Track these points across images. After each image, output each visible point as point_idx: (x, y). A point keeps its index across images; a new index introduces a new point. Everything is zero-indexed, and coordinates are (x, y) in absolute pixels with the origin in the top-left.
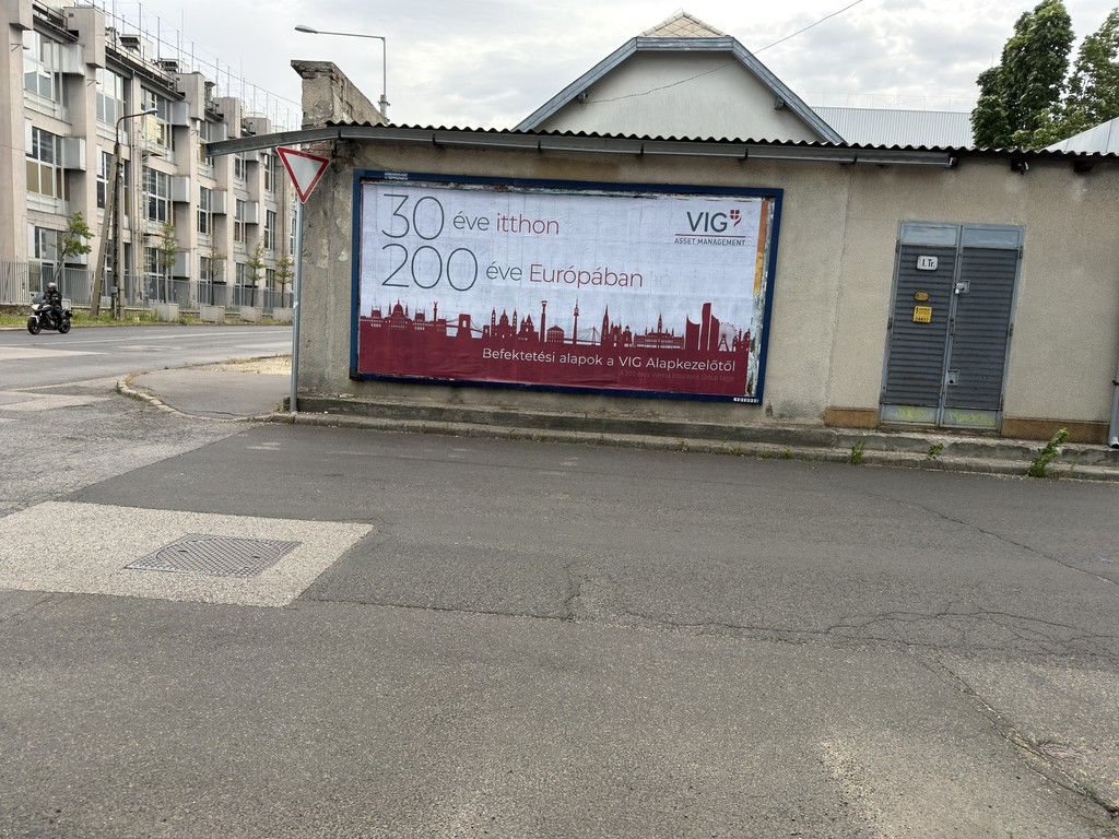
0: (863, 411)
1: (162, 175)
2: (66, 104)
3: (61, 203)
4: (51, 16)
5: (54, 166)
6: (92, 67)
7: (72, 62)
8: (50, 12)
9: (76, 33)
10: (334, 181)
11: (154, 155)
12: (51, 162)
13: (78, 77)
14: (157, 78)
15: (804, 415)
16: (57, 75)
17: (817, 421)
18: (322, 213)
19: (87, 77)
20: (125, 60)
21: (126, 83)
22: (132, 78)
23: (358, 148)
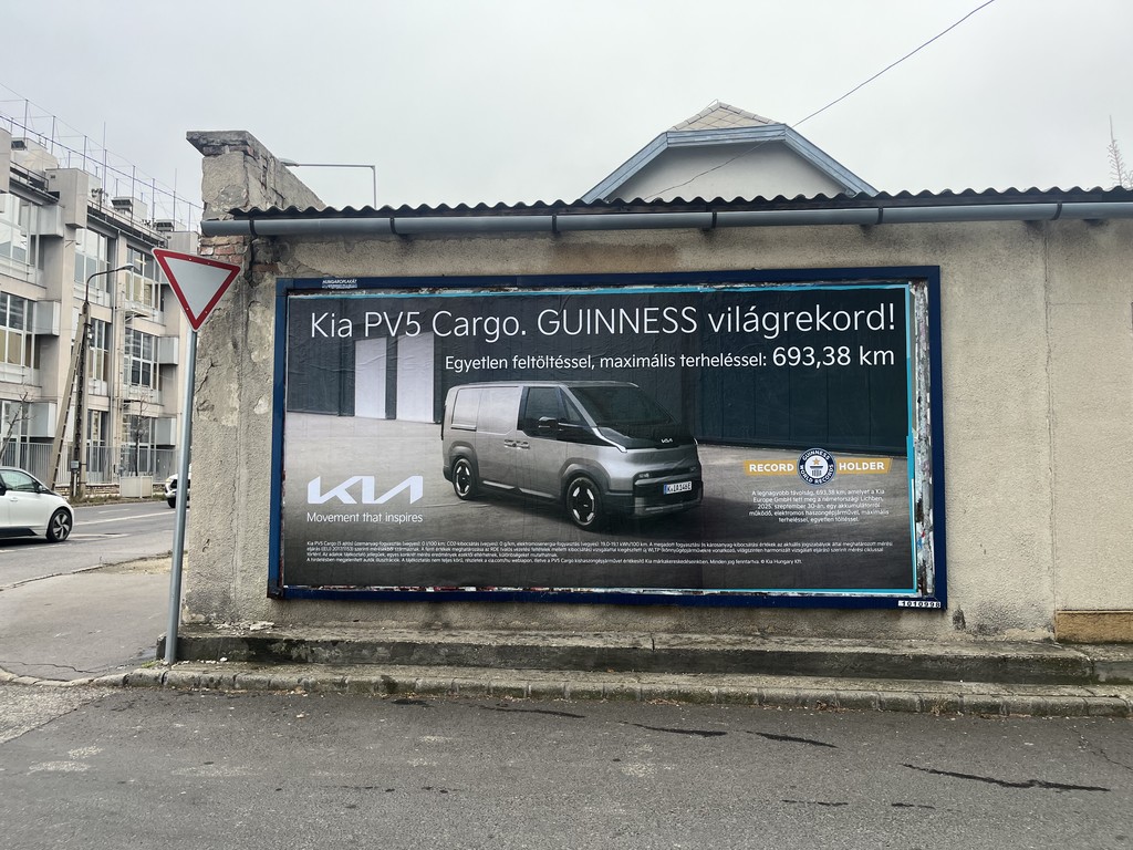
0: (1116, 613)
1: (149, 337)
2: (41, 266)
3: (30, 372)
4: (32, 179)
5: (24, 333)
6: (72, 227)
7: (52, 223)
8: (31, 175)
9: (57, 194)
10: (249, 297)
11: (139, 316)
12: (21, 328)
13: (56, 239)
14: (146, 237)
15: (1020, 625)
16: (33, 238)
17: (1042, 633)
18: (230, 345)
19: (66, 238)
20: (110, 220)
21: (111, 243)
22: (117, 238)
23: (284, 248)
